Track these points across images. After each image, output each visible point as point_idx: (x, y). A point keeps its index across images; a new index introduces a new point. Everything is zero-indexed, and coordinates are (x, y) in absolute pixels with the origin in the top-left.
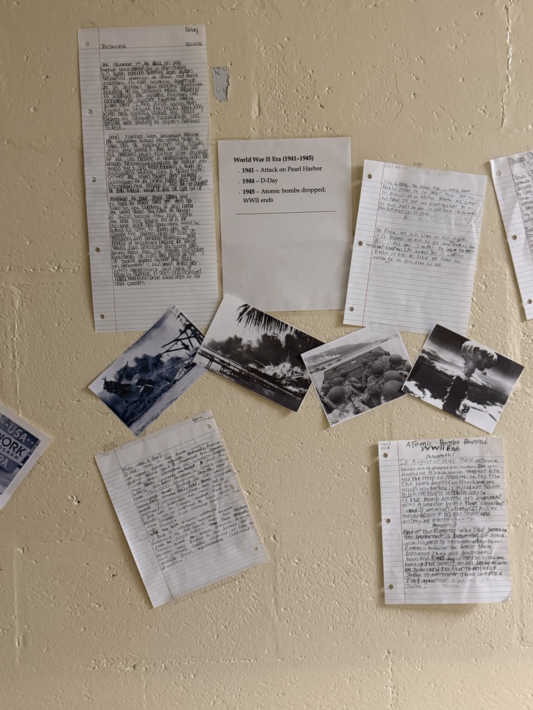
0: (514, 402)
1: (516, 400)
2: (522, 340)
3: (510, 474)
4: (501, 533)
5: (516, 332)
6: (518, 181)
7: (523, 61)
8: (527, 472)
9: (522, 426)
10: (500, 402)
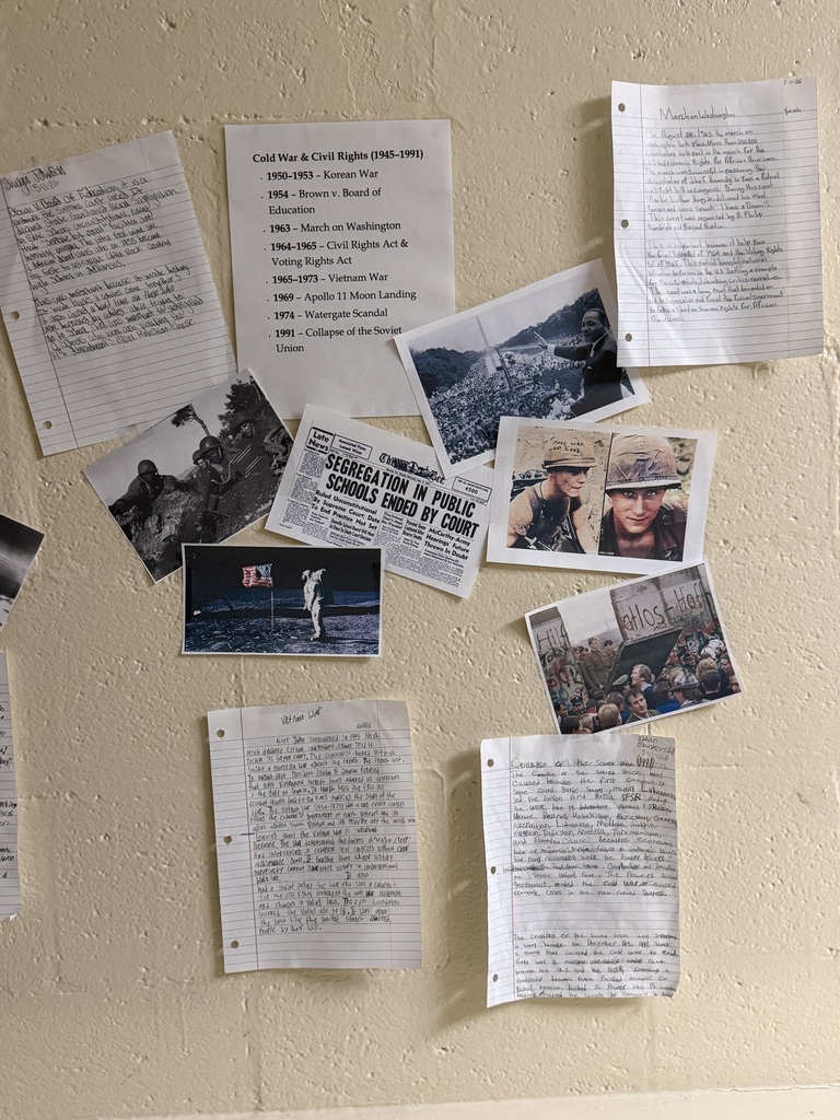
0: (31, 595)
1: (35, 590)
2: (40, 489)
3: (29, 713)
4: (8, 809)
5: (30, 476)
6: (16, 218)
7: (19, 8)
8: (57, 710)
9: (45, 633)
10: (6, 595)
